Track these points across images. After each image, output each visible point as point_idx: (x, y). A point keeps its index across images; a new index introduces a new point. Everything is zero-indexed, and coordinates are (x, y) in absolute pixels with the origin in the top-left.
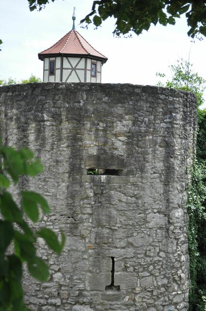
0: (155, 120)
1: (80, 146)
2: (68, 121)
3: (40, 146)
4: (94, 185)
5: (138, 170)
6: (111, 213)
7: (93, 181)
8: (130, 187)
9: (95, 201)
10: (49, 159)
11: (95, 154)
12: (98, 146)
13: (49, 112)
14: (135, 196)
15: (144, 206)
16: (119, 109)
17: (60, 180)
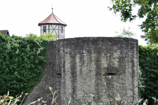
0: (128, 52)
1: (100, 64)
2: (94, 53)
3: (82, 64)
4: (106, 80)
5: (123, 73)
6: (113, 92)
7: (106, 78)
8: (120, 80)
9: (107, 87)
10: (86, 70)
11: (106, 67)
12: (107, 63)
13: (86, 50)
14: (122, 84)
15: (126, 88)
16: (115, 48)
17: (92, 79)
